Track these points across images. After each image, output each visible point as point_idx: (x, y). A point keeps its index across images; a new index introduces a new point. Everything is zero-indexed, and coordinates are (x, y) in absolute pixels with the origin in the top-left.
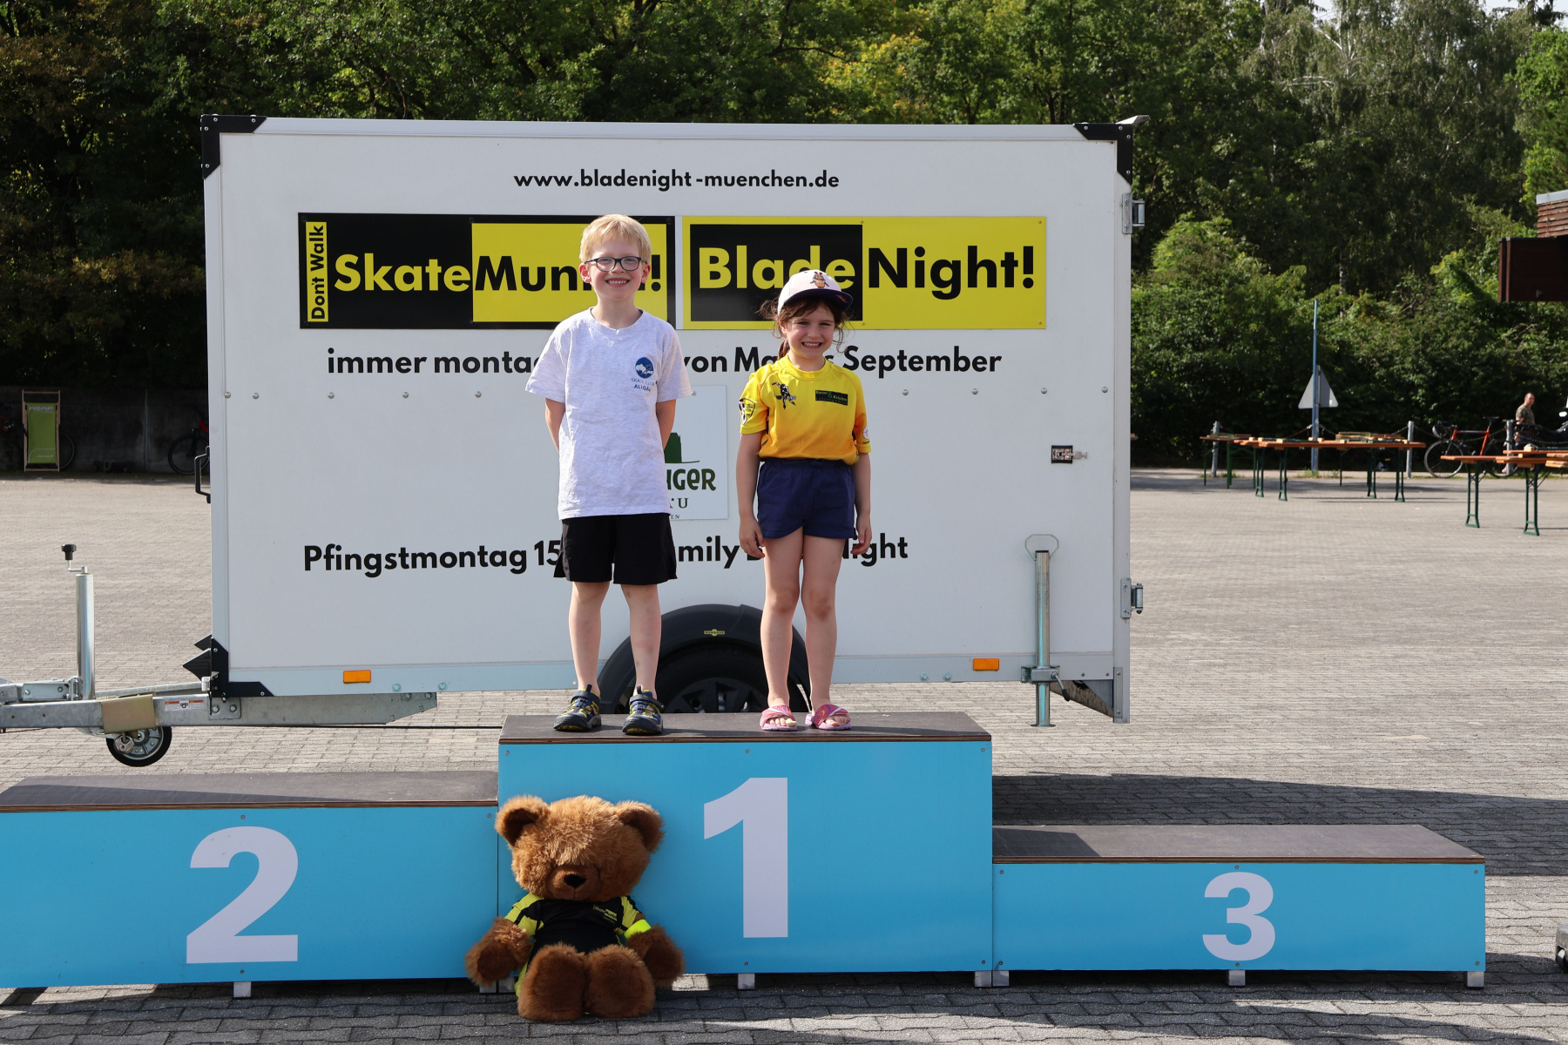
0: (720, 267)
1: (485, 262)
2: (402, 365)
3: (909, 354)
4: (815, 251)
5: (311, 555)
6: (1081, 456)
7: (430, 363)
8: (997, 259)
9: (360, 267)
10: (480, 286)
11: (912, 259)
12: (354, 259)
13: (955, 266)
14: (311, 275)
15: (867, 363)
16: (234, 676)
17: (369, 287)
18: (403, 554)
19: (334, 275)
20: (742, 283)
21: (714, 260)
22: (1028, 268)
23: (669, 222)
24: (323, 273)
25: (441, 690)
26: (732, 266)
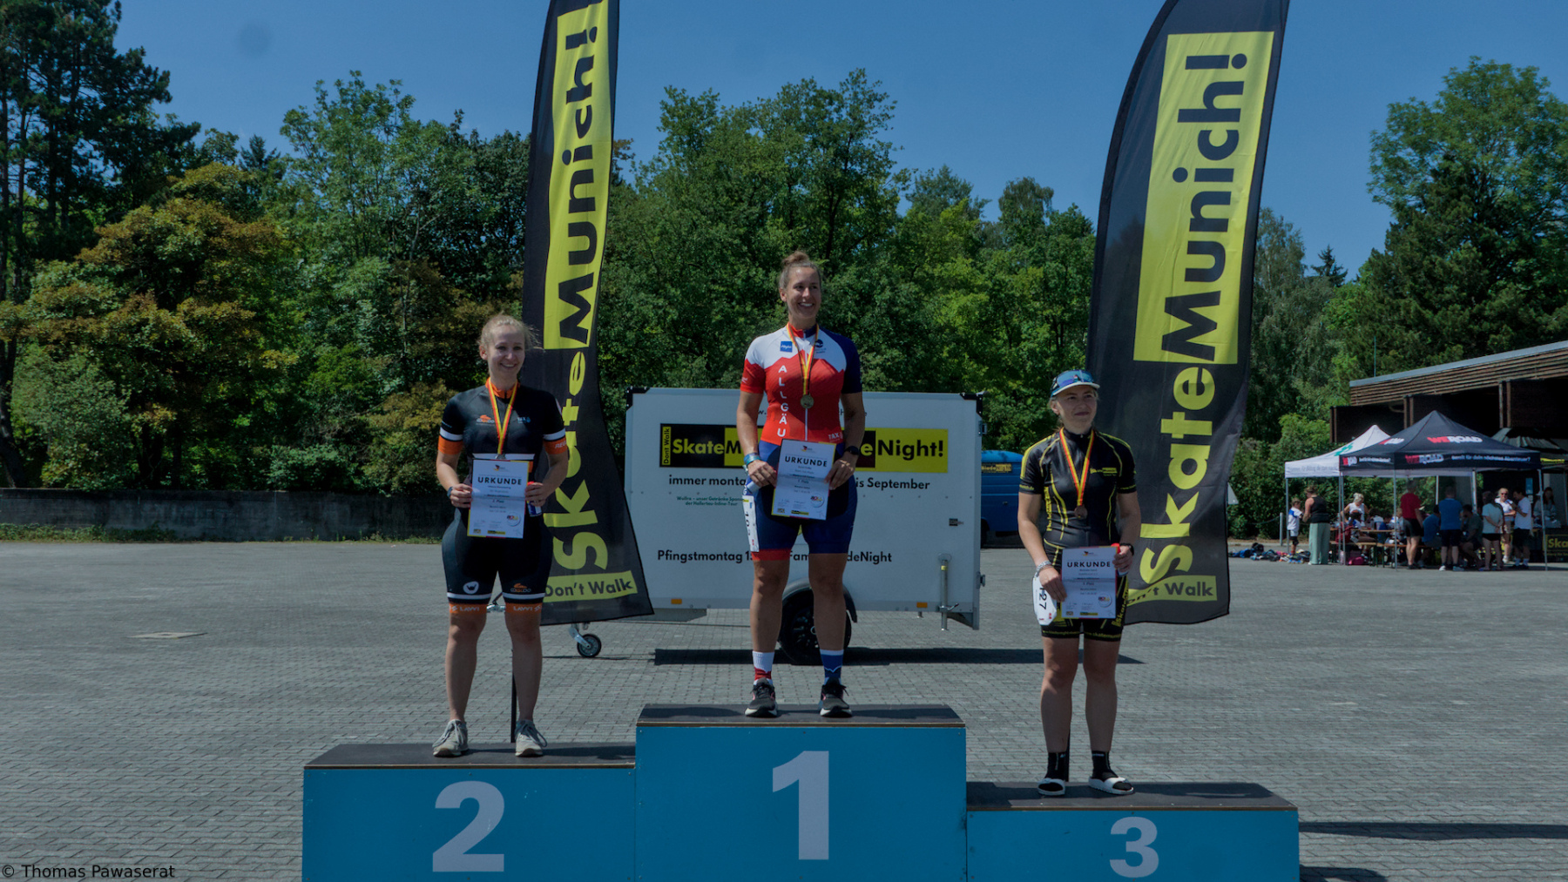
1: (730, 443)
2: (697, 482)
3: (893, 481)
5: (660, 554)
6: (960, 523)
7: (708, 481)
8: (929, 445)
9: (682, 444)
10: (728, 452)
11: (895, 444)
12: (680, 441)
13: (912, 448)
14: (664, 447)
15: (877, 484)
17: (686, 452)
18: (695, 555)
22: (941, 449)
24: (669, 446)
25: (709, 607)
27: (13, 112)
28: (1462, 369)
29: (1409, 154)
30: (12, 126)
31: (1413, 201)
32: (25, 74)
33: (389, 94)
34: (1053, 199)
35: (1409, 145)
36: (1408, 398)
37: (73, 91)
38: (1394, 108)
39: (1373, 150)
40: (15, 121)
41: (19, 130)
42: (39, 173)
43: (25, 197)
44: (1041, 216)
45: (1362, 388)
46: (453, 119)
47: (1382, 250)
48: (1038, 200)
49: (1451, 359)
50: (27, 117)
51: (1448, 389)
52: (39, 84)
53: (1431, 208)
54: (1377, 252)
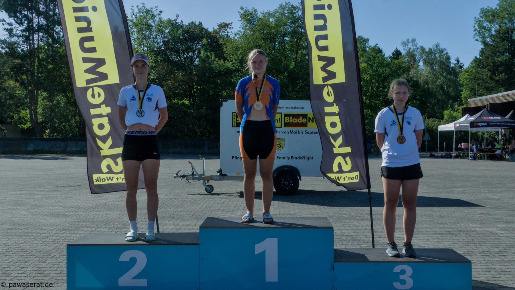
0: (288, 119)
3: (314, 132)
4: (301, 117)
5: (233, 157)
11: (314, 119)
14: (234, 120)
15: (308, 133)
16: (223, 173)
19: (237, 120)
20: (291, 122)
21: (287, 118)
23: (281, 113)
24: (235, 120)
26: (290, 119)
27: (35, 18)
28: (506, 94)
29: (487, 25)
30: (35, 22)
31: (488, 40)
32: (39, 6)
33: (153, 10)
34: (369, 42)
35: (487, 21)
36: (488, 104)
37: (54, 10)
38: (482, 10)
39: (475, 24)
40: (36, 21)
41: (37, 23)
42: (43, 37)
43: (40, 45)
44: (366, 47)
45: (472, 101)
46: (175, 17)
47: (478, 57)
48: (364, 42)
49: (501, 92)
50: (40, 19)
51: (501, 101)
52: (43, 8)
53: (495, 42)
54: (476, 57)
